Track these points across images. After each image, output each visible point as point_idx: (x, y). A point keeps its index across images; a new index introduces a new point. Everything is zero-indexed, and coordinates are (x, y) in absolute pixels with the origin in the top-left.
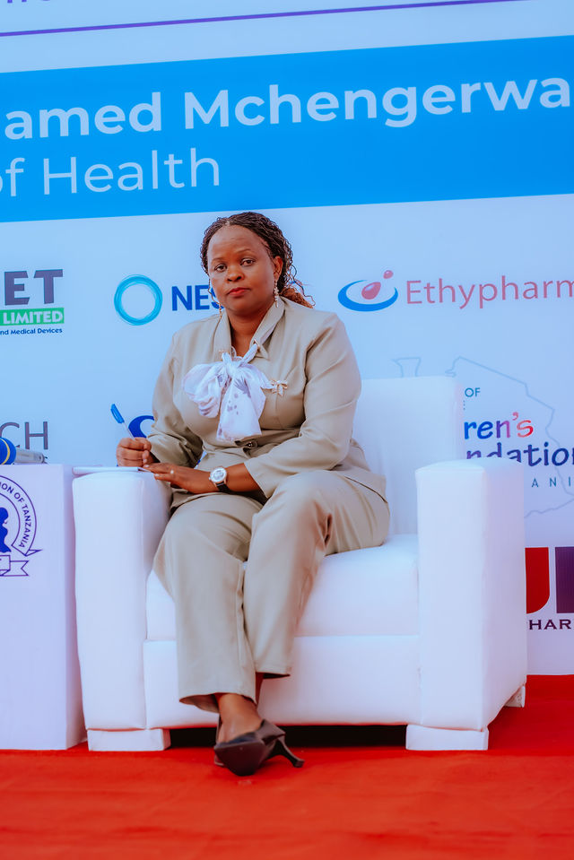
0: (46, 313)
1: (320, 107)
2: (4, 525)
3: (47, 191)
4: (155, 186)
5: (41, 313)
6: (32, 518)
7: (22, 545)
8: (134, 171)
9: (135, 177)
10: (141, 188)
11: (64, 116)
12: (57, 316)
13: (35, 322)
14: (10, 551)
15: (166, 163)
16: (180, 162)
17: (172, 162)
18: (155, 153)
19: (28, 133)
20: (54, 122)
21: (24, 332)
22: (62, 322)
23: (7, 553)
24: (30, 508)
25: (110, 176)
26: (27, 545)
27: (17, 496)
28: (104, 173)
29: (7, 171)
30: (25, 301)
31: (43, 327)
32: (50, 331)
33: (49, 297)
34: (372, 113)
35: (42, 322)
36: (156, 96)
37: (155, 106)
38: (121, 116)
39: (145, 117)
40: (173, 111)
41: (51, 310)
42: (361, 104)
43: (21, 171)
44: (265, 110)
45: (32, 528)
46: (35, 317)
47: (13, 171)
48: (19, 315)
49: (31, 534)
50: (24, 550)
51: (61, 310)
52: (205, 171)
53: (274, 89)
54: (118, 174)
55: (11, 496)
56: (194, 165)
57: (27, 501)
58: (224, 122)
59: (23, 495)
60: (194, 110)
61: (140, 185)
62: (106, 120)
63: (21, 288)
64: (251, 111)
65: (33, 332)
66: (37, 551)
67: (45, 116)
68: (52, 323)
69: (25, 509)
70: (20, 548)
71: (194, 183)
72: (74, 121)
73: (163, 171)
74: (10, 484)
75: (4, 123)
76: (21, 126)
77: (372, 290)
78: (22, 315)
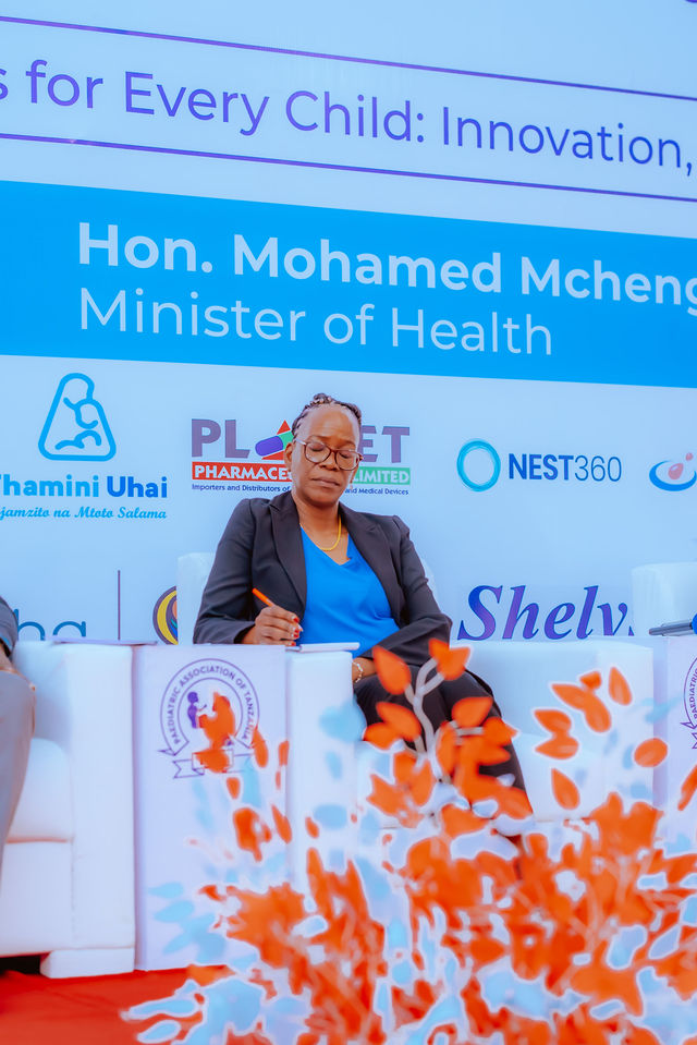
0: (393, 473)
1: (635, 288)
3: (395, 343)
4: (495, 349)
5: (388, 472)
8: (475, 331)
9: (476, 338)
10: (482, 349)
11: (412, 265)
12: (404, 477)
13: (382, 482)
15: (505, 326)
16: (517, 327)
17: (510, 326)
18: (495, 315)
19: (377, 279)
20: (403, 269)
21: (372, 491)
22: (408, 483)
25: (454, 334)
28: (448, 330)
29: (357, 317)
30: (373, 458)
31: (390, 487)
32: (397, 492)
33: (396, 457)
34: (677, 300)
35: (389, 482)
36: (497, 256)
37: (495, 268)
38: (464, 274)
39: (487, 277)
40: (511, 274)
41: (398, 469)
42: (668, 289)
43: (371, 318)
44: (589, 284)
46: (383, 475)
47: (363, 318)
48: (367, 473)
51: (408, 470)
52: (538, 337)
53: (598, 264)
54: (462, 332)
56: (530, 331)
58: (556, 292)
60: (530, 277)
61: (481, 347)
62: (451, 274)
63: (369, 443)
64: (579, 284)
65: (381, 492)
67: (394, 262)
68: (399, 483)
71: (529, 351)
72: (422, 271)
73: (502, 333)
75: (354, 265)
76: (372, 270)
77: (676, 471)
78: (370, 474)
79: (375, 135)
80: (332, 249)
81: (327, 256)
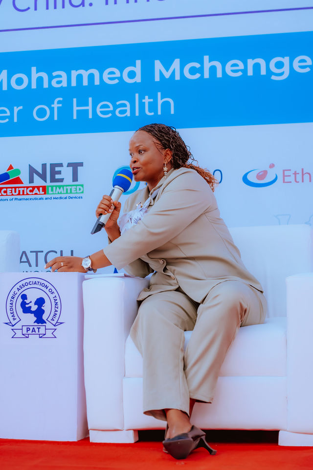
0: (73, 187)
1: (233, 68)
2: (42, 308)
3: (75, 117)
4: (137, 114)
5: (70, 187)
6: (59, 304)
7: (53, 320)
8: (125, 105)
9: (125, 109)
11: (85, 74)
12: (80, 189)
13: (67, 193)
14: (46, 323)
15: (143, 101)
16: (152, 100)
17: (147, 100)
18: (137, 95)
19: (64, 84)
20: (80, 77)
21: (61, 198)
22: (82, 192)
23: (44, 324)
24: (58, 298)
25: (111, 108)
26: (56, 320)
27: (50, 290)
28: (108, 107)
29: (52, 106)
30: (61, 180)
31: (71, 195)
32: (76, 198)
33: (75, 178)
34: (263, 72)
35: (71, 193)
36: (138, 63)
37: (138, 68)
38: (118, 74)
39: (132, 75)
40: (148, 71)
41: (77, 185)
42: (257, 67)
43: (60, 105)
44: (201, 70)
45: (59, 310)
46: (67, 189)
47: (56, 105)
48: (58, 188)
49: (58, 313)
50: (54, 322)
51: (82, 186)
52: (166, 105)
53: (206, 58)
54: (115, 107)
55: (47, 291)
56: (160, 102)
57: (56, 294)
58: (177, 77)
59: (54, 290)
60: (160, 71)
61: (128, 114)
62: (110, 76)
63: (59, 173)
64: (193, 71)
65: (66, 198)
66: (61, 323)
67: (74, 74)
68: (76, 193)
69: (55, 298)
70: (52, 322)
71: (159, 113)
72: (91, 77)
73: (142, 105)
74: (46, 283)
75: (51, 78)
76: (61, 80)
77: (263, 175)
78: (60, 189)
79: (63, 7)
80: (37, 72)
81: (35, 75)
